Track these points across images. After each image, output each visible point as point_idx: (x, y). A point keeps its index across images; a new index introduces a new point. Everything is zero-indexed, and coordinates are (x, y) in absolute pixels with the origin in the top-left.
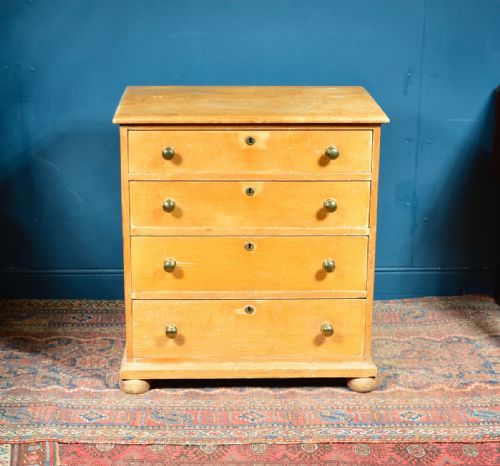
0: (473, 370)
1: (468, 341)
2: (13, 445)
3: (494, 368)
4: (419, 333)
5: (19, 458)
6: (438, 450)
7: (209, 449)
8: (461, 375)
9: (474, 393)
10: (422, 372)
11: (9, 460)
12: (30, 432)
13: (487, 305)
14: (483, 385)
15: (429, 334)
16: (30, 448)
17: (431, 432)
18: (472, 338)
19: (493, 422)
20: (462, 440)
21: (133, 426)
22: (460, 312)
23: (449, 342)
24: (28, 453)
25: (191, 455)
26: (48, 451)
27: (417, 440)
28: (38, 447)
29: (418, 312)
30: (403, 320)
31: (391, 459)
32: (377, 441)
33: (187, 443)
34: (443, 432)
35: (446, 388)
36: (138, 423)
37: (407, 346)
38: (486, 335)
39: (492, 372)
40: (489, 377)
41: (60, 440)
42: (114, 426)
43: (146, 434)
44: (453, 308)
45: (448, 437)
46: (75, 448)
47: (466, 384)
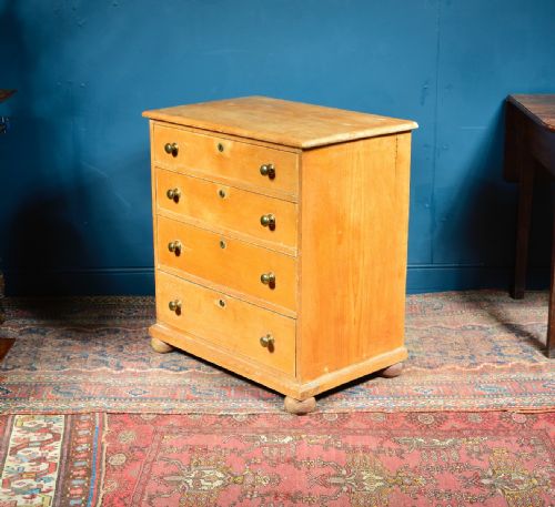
0: (484, 352)
1: (481, 328)
2: (66, 415)
3: (503, 351)
4: (436, 322)
5: (72, 426)
6: (446, 417)
7: (242, 417)
8: (472, 357)
9: (482, 372)
10: (437, 354)
11: (63, 427)
12: (82, 405)
13: (501, 298)
14: (491, 364)
15: (446, 324)
16: (82, 418)
17: (441, 402)
18: (485, 326)
19: (497, 395)
20: (469, 409)
21: (173, 399)
22: (475, 304)
23: (464, 329)
24: (80, 422)
25: (225, 422)
26: (97, 419)
27: (427, 410)
28: (88, 417)
29: (437, 305)
30: (423, 312)
31: (403, 425)
32: (391, 411)
33: (222, 413)
34: (451, 404)
35: (458, 368)
36: (178, 397)
37: (425, 333)
38: (497, 324)
39: (502, 355)
40: (498, 358)
41: (109, 411)
42: (156, 399)
43: (185, 406)
44: (470, 300)
45: (455, 407)
46: (121, 417)
47: (476, 364)
